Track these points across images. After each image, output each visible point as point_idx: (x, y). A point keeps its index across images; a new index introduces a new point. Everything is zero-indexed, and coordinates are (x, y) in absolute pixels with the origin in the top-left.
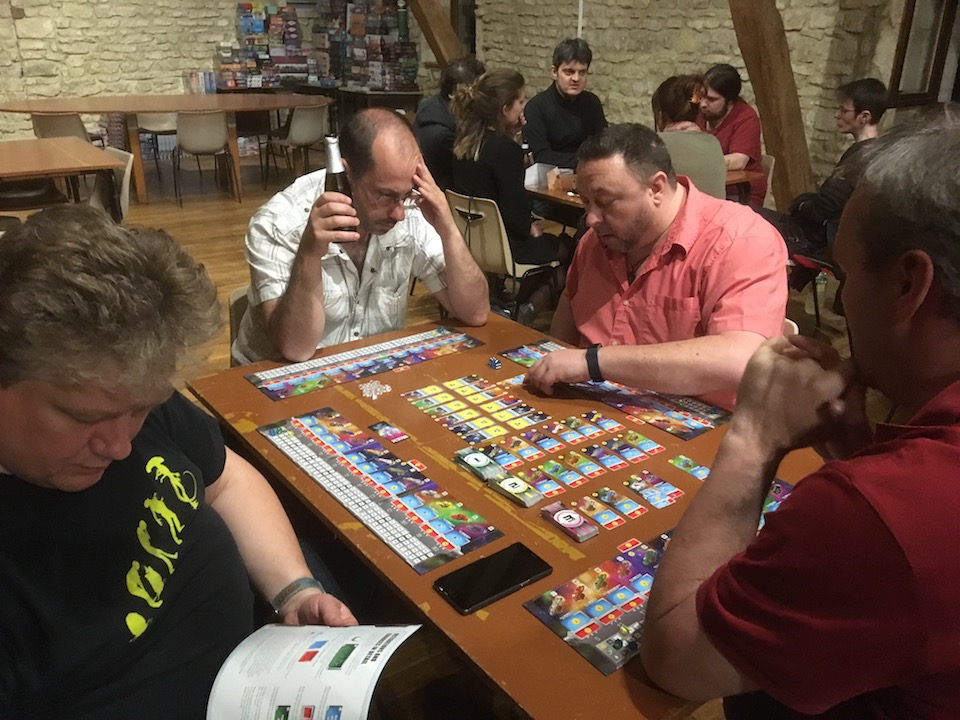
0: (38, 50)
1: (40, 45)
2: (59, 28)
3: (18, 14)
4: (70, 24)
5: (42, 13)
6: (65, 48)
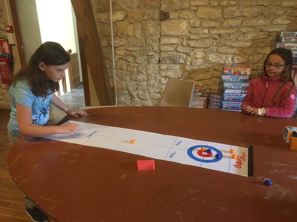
0: (173, 44)
1: (174, 41)
2: (192, 27)
3: (164, 16)
4: (201, 24)
5: (181, 16)
6: (192, 43)
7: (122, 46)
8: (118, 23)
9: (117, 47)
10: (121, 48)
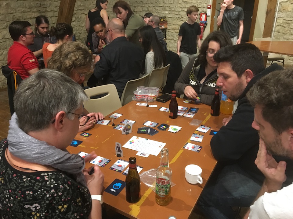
7: (282, 17)
8: (283, 4)
9: (278, 18)
10: (281, 18)
